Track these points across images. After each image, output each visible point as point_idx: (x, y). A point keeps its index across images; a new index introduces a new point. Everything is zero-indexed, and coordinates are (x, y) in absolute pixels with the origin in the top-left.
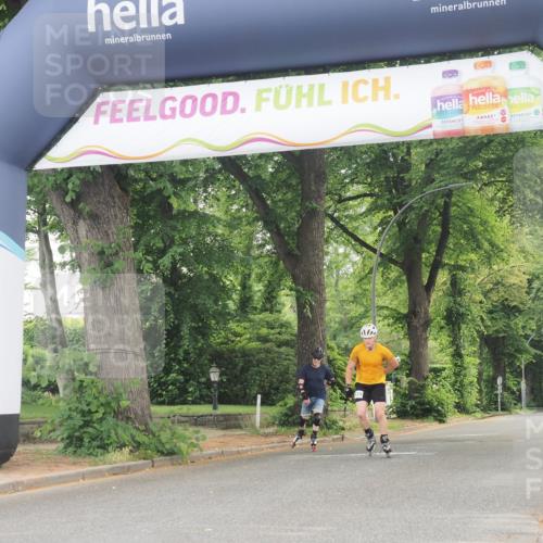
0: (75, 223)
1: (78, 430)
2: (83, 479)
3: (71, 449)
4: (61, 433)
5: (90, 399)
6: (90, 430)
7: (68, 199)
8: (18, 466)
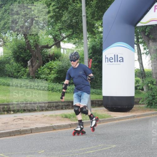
0: (148, 41)
1: (151, 101)
2: (153, 115)
3: (149, 106)
4: (146, 102)
5: (154, 92)
6: (155, 101)
7: (146, 34)
8: (134, 111)
